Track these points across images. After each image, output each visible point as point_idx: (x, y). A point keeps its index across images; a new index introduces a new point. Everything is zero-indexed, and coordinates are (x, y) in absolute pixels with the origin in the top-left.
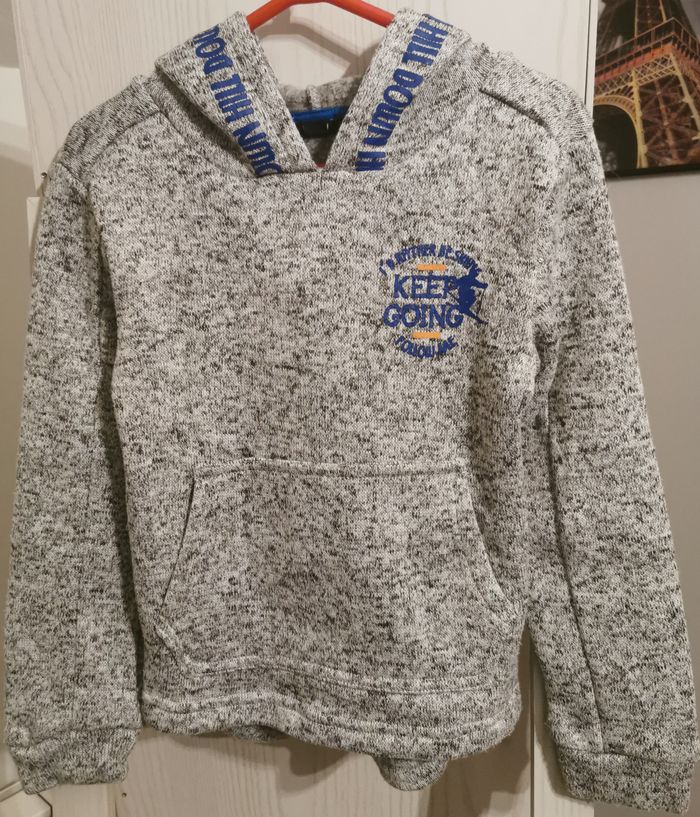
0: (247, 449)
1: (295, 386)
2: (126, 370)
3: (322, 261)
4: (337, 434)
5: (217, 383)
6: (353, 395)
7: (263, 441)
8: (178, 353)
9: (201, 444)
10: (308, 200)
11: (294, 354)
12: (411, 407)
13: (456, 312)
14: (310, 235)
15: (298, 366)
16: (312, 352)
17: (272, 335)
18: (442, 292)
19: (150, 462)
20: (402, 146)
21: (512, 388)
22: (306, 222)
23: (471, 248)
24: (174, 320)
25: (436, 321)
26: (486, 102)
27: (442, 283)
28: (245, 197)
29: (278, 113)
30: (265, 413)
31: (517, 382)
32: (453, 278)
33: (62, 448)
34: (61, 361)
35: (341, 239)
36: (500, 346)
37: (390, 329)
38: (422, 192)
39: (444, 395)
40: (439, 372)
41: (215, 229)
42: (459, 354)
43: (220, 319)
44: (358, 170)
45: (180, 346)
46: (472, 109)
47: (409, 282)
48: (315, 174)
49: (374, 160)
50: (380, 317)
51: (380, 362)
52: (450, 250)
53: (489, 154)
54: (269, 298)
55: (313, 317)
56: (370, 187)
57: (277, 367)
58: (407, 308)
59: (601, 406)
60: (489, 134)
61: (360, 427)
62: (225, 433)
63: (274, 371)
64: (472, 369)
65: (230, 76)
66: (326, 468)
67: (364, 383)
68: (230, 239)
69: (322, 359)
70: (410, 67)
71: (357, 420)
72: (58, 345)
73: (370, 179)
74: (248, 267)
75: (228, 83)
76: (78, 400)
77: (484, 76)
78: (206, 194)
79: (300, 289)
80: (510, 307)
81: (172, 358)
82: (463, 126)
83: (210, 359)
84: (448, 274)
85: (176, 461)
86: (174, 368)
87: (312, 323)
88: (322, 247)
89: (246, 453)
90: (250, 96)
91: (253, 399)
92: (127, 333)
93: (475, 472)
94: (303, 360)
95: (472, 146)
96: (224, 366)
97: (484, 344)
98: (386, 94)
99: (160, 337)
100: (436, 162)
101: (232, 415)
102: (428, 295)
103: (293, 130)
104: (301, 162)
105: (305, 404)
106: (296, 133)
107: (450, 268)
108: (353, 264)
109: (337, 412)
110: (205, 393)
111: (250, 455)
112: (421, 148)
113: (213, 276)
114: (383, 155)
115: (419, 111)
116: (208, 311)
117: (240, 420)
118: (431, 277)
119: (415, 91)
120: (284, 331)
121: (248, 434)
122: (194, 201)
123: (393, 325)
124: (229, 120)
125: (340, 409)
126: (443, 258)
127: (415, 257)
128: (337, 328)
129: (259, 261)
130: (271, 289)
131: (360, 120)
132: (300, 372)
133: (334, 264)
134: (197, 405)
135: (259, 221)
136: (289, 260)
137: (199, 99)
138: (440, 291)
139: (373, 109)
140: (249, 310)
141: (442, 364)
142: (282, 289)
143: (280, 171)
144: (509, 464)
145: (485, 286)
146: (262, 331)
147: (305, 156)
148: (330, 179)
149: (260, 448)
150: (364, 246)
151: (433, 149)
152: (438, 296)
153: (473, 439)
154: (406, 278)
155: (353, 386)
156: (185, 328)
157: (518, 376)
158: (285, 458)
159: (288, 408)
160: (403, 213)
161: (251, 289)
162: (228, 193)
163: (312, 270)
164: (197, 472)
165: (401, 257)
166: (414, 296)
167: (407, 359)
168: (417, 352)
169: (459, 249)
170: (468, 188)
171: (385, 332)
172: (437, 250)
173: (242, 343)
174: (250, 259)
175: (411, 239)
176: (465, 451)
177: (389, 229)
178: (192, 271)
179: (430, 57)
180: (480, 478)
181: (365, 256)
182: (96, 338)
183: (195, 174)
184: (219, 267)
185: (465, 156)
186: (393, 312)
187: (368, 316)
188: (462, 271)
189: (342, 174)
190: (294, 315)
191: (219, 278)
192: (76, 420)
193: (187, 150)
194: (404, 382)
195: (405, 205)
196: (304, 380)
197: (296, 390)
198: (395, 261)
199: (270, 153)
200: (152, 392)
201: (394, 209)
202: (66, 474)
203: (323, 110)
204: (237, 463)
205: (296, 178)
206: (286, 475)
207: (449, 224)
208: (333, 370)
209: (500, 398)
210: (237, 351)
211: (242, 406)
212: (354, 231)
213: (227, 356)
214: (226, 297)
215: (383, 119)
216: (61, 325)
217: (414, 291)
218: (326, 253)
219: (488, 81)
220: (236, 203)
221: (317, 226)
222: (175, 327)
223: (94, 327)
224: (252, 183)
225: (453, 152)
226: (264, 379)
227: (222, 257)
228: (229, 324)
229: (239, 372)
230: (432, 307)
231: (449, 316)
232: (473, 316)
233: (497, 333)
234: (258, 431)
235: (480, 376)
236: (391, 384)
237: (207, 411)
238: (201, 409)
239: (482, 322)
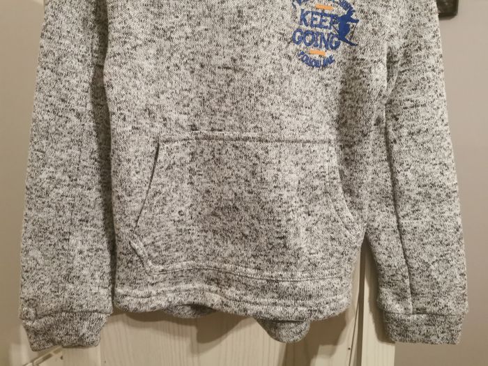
0: (194, 126)
1: (231, 80)
2: (115, 61)
4: (258, 113)
5: (177, 79)
6: (271, 87)
7: (206, 120)
8: (151, 56)
9: (165, 119)
11: (232, 58)
12: (305, 99)
13: (336, 39)
15: (234, 66)
16: (245, 56)
17: (217, 45)
19: (130, 128)
21: (374, 84)
24: (149, 33)
25: (323, 44)
27: (329, 19)
30: (209, 100)
31: (377, 80)
32: (336, 16)
33: (62, 121)
34: (64, 59)
36: (367, 58)
37: (296, 45)
39: (324, 93)
40: (322, 79)
42: (336, 67)
43: (181, 33)
45: (152, 51)
47: (310, 15)
50: (291, 36)
51: (289, 67)
54: (216, 19)
55: (247, 32)
57: (219, 68)
58: (307, 33)
61: (273, 109)
62: (181, 113)
63: (217, 71)
64: (343, 77)
66: (250, 136)
67: (277, 80)
69: (251, 62)
71: (272, 104)
72: (62, 47)
76: (75, 88)
79: (239, 12)
80: (375, 33)
81: (147, 59)
83: (173, 61)
84: (334, 13)
85: (147, 130)
86: (148, 66)
89: (194, 128)
91: (201, 91)
92: (116, 35)
93: (339, 144)
94: (238, 62)
96: (182, 67)
97: (354, 59)
99: (139, 42)
101: (186, 102)
102: (320, 26)
105: (237, 92)
107: (335, 9)
109: (259, 98)
110: (169, 85)
111: (196, 130)
116: (173, 27)
117: (191, 105)
118: (323, 14)
120: (226, 42)
121: (196, 115)
123: (298, 43)
125: (261, 96)
126: (331, 3)
128: (263, 40)
130: (219, 12)
132: (235, 71)
134: (163, 93)
138: (327, 24)
140: (202, 27)
141: (324, 73)
142: (226, 12)
144: (365, 135)
145: (357, 21)
146: (210, 43)
149: (203, 124)
152: (326, 27)
153: (341, 123)
154: (307, 13)
155: (271, 81)
156: (156, 39)
157: (378, 76)
158: (221, 130)
159: (225, 96)
161: (204, 12)
164: (162, 139)
166: (312, 25)
167: (305, 67)
171: (293, 47)
173: (195, 51)
176: (334, 130)
180: (342, 148)
182: (90, 46)
186: (298, 34)
187: (283, 35)
188: (342, 11)
190: (234, 30)
192: (73, 102)
194: (302, 82)
196: (238, 76)
197: (232, 84)
200: (133, 79)
202: (65, 139)
204: (187, 135)
206: (221, 142)
208: (258, 69)
209: (364, 91)
210: (191, 57)
211: (192, 96)
213: (185, 60)
214: (186, 17)
216: (65, 34)
217: (312, 22)
222: (149, 37)
223: (89, 38)
226: (209, 77)
228: (187, 38)
229: (192, 72)
230: (322, 34)
231: (331, 42)
232: (347, 42)
233: (364, 50)
234: (203, 114)
235: (349, 80)
236: (295, 82)
237: (169, 97)
238: (166, 95)
239: (354, 45)
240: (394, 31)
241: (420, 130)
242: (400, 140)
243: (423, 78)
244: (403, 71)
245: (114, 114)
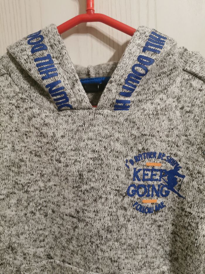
0: (50, 255)
1: (76, 227)
3: (94, 159)
4: (99, 257)
5: (33, 222)
6: (109, 236)
7: (58, 252)
8: (12, 205)
9: (25, 254)
10: (87, 125)
11: (76, 210)
12: (140, 241)
13: (166, 189)
14: (87, 145)
15: (78, 217)
16: (86, 210)
17: (64, 198)
18: (158, 178)
20: (140, 97)
22: (85, 137)
23: (176, 155)
24: (10, 187)
25: (155, 194)
26: (187, 76)
27: (159, 173)
28: (51, 122)
29: (72, 76)
30: (60, 238)
32: (165, 170)
35: (105, 147)
36: (194, 213)
37: (130, 198)
38: (151, 124)
39: (158, 233)
40: (155, 221)
41: (35, 139)
42: (167, 211)
43: (36, 187)
44: (115, 110)
45: (14, 201)
46: (179, 80)
47: (142, 172)
48: (91, 111)
49: (124, 104)
50: (125, 191)
51: (124, 216)
52: (164, 155)
53: (187, 104)
54: (62, 178)
55: (87, 191)
56: (122, 119)
57: (66, 215)
58: (140, 187)
60: (188, 94)
61: (112, 254)
62: (38, 247)
63: (65, 217)
64: (174, 220)
65: (46, 55)
67: (115, 229)
68: (43, 144)
69: (92, 215)
70: (147, 54)
71: (111, 250)
73: (121, 115)
74: (52, 160)
75: (45, 58)
77: (186, 62)
78: (30, 119)
79: (80, 175)
80: (200, 191)
81: (9, 208)
82: (174, 89)
83: (30, 209)
84: (163, 168)
86: (9, 213)
87: (87, 194)
88: (94, 151)
89: (49, 257)
90: (56, 66)
91: (53, 230)
94: (81, 214)
95: (178, 99)
96: (37, 213)
97: (183, 210)
98: (133, 69)
100: (159, 108)
101: (41, 238)
102: (151, 179)
103: (80, 86)
104: (84, 104)
105: (81, 238)
106: (81, 87)
107: (164, 165)
108: (111, 162)
109: (99, 245)
110: (26, 228)
111: (52, 259)
112: (150, 100)
113: (33, 164)
114: (129, 102)
115: (149, 79)
116: (29, 183)
117: (46, 241)
118: (153, 170)
119: (149, 67)
120: (70, 196)
121: (51, 248)
122: (23, 123)
123: (132, 196)
124: (43, 78)
125: (101, 243)
126: (160, 160)
127: (145, 159)
128: (101, 197)
129: (58, 157)
130: (64, 173)
131: (117, 82)
132: (79, 220)
133: (100, 162)
134: (22, 234)
135: (59, 135)
136: (74, 158)
137: (27, 67)
138: (157, 177)
139: (126, 76)
140: (51, 184)
141: (157, 217)
142: (70, 174)
143: (71, 108)
145: (183, 177)
146: (59, 195)
147: (86, 101)
148: (100, 114)
149: (57, 255)
150: (117, 152)
151: (158, 101)
152: (157, 180)
154: (139, 170)
156: (16, 191)
158: (69, 264)
159: (72, 238)
160: (140, 135)
161: (53, 172)
162: (42, 119)
163: (88, 164)
165: (137, 159)
166: (144, 180)
167: (139, 214)
168: (144, 210)
169: (169, 155)
170: (175, 123)
171: (127, 200)
172: (157, 155)
173: (48, 200)
174: (53, 156)
175: (143, 149)
176: (167, 262)
177: (131, 142)
178: (22, 160)
179: (158, 49)
181: (118, 157)
183: (24, 108)
184: (36, 159)
185: (174, 105)
186: (132, 188)
187: (119, 191)
188: (170, 167)
189: (106, 111)
190: (76, 189)
191: (36, 165)
193: (20, 95)
194: (137, 228)
195: (141, 130)
196: (81, 225)
197: (76, 230)
198: (134, 161)
199: (66, 98)
201: (135, 132)
203: (96, 78)
204: (44, 262)
205: (81, 112)
207: (164, 141)
208: (98, 221)
209: (193, 243)
210: (45, 204)
211: (47, 234)
212: (112, 143)
213: (39, 208)
214: (39, 175)
215: (131, 82)
217: (144, 177)
218: (96, 155)
219: (188, 65)
220: (46, 125)
221: (91, 139)
222: (11, 191)
224: (56, 114)
225: (168, 102)
226: (59, 221)
227: (38, 154)
228: (41, 190)
229: (46, 216)
230: (153, 186)
231: (162, 191)
232: (176, 192)
233: (191, 205)
234: (56, 247)
235: (179, 226)
236: (130, 229)
237: (27, 237)
238: (24, 236)
239: (182, 197)
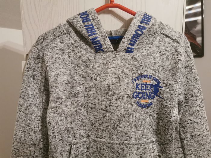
0: (88, 135)
1: (105, 116)
2: (52, 111)
3: (115, 78)
4: (118, 131)
5: (80, 115)
6: (124, 119)
7: (94, 132)
8: (69, 105)
9: (75, 134)
10: (111, 60)
11: (105, 106)
12: (140, 123)
13: (153, 95)
14: (112, 70)
15: (106, 110)
16: (111, 106)
17: (99, 100)
18: (149, 89)
19: (58, 141)
20: (139, 47)
21: (173, 118)
22: (111, 66)
23: (158, 76)
24: (68, 95)
25: (147, 97)
26: (162, 36)
27: (149, 86)
28: (92, 59)
29: (104, 35)
30: (95, 124)
31: (174, 116)
32: (152, 85)
33: (27, 135)
34: (29, 107)
35: (121, 72)
36: (168, 105)
37: (135, 99)
38: (145, 60)
39: (149, 119)
40: (148, 112)
41: (82, 68)
42: (153, 107)
43: (82, 95)
44: (126, 53)
45: (69, 103)
46: (158, 38)
47: (140, 85)
48: (114, 53)
49: (131, 50)
50: (132, 95)
51: (132, 109)
52: (152, 77)
53: (163, 50)
54: (98, 89)
55: (112, 95)
56: (130, 57)
57: (99, 110)
58: (139, 93)
59: (197, 123)
60: (163, 45)
61: (125, 129)
62: (82, 130)
64: (157, 111)
65: (90, 24)
66: (115, 142)
67: (127, 116)
68: (87, 71)
69: (114, 108)
70: (143, 25)
71: (125, 127)
72: (29, 102)
74: (92, 79)
76: (34, 120)
77: (162, 29)
78: (80, 57)
79: (108, 86)
80: (171, 94)
81: (67, 107)
82: (156, 42)
83: (78, 107)
84: (151, 83)
85: (66, 139)
86: (67, 110)
87: (112, 97)
88: (115, 74)
89: (88, 136)
90: (96, 30)
91: (91, 119)
92: (53, 99)
93: (158, 142)
94: (108, 108)
95: (158, 48)
96: (83, 109)
97: (162, 104)
98: (136, 31)
99: (63, 100)
100: (149, 52)
101: (84, 124)
102: (145, 89)
103: (108, 40)
104: (110, 49)
105: (108, 122)
106: (109, 41)
107: (151, 82)
108: (124, 79)
109: (119, 125)
110: (76, 118)
111: (89, 137)
112: (144, 48)
113: (81, 82)
114: (133, 49)
115: (143, 37)
116: (78, 92)
117: (87, 126)
118: (146, 84)
119: (144, 31)
120: (102, 99)
121: (89, 130)
122: (76, 59)
123: (135, 98)
124: (89, 36)
125: (119, 124)
126: (150, 79)
127: (142, 78)
128: (119, 98)
129: (95, 77)
130: (99, 86)
131: (128, 38)
133: (119, 79)
134: (74, 122)
135: (96, 66)
136: (105, 77)
137: (81, 29)
138: (149, 88)
139: (132, 35)
140: (91, 92)
141: (148, 110)
142: (102, 86)
143: (103, 52)
144: (170, 141)
145: (162, 87)
146: (95, 99)
147: (111, 48)
148: (118, 54)
149: (92, 135)
150: (128, 74)
151: (148, 48)
152: (148, 90)
153: (158, 133)
154: (139, 84)
155: (124, 117)
156: (71, 97)
158: (101, 138)
159: (102, 122)
160: (139, 65)
161: (92, 86)
162: (87, 57)
163: (112, 81)
164: (73, 143)
165: (138, 78)
166: (141, 90)
167: (139, 108)
169: (154, 76)
170: (157, 60)
171: (133, 100)
172: (148, 76)
173: (89, 102)
174: (93, 77)
175: (141, 73)
176: (155, 136)
177: (134, 69)
178: (74, 80)
179: (149, 23)
180: (159, 145)
181: (128, 77)
182: (41, 100)
183: (77, 51)
184: (83, 79)
185: (156, 50)
186: (135, 94)
187: (129, 95)
188: (155, 83)
189: (121, 53)
190: (106, 94)
191: (83, 82)
192: (33, 126)
193: (75, 44)
194: (138, 115)
195: (140, 63)
196: (108, 114)
197: (105, 117)
198: (136, 79)
199: (101, 46)
200: (60, 118)
201: (137, 64)
202: (28, 144)
203: (115, 37)
204: (85, 139)
205: (108, 54)
206: (101, 144)
207: (152, 69)
208: (118, 111)
209: (169, 121)
210: (87, 104)
211: (87, 122)
212: (125, 70)
213: (84, 106)
214: (84, 88)
215: (135, 38)
216: (30, 96)
217: (141, 88)
218: (116, 76)
219: (163, 31)
220: (89, 60)
221: (114, 68)
222: (68, 97)
223: (41, 97)
224: (94, 55)
225: (153, 49)
226: (95, 113)
227: (84, 76)
228: (85, 96)
229: (87, 111)
230: (146, 93)
231: (151, 96)
232: (158, 96)
233: (167, 101)
234: (92, 129)
235: (160, 114)
236: (135, 116)
237: (77, 123)
238: (75, 122)
239: (162, 98)
240: (180, 92)
241: (196, 135)
242: (187, 139)
243: (195, 110)
244: (185, 106)
245: (50, 136)
